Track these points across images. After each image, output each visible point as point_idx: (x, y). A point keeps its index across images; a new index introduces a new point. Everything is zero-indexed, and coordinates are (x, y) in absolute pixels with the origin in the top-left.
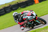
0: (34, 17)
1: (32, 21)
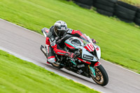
0: (95, 60)
1: (82, 63)
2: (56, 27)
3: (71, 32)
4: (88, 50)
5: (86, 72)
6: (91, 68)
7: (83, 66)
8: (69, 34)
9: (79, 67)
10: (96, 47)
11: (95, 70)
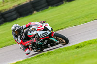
0: (49, 33)
2: (13, 30)
3: (25, 27)
4: (40, 30)
6: (51, 39)
7: (46, 41)
9: (45, 43)
11: (55, 38)
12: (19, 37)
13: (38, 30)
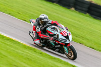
4: (63, 35)
5: (61, 51)
6: (65, 47)
7: (59, 46)
8: (49, 23)
9: (56, 46)
10: (68, 33)
12: (41, 26)
13: (61, 33)
